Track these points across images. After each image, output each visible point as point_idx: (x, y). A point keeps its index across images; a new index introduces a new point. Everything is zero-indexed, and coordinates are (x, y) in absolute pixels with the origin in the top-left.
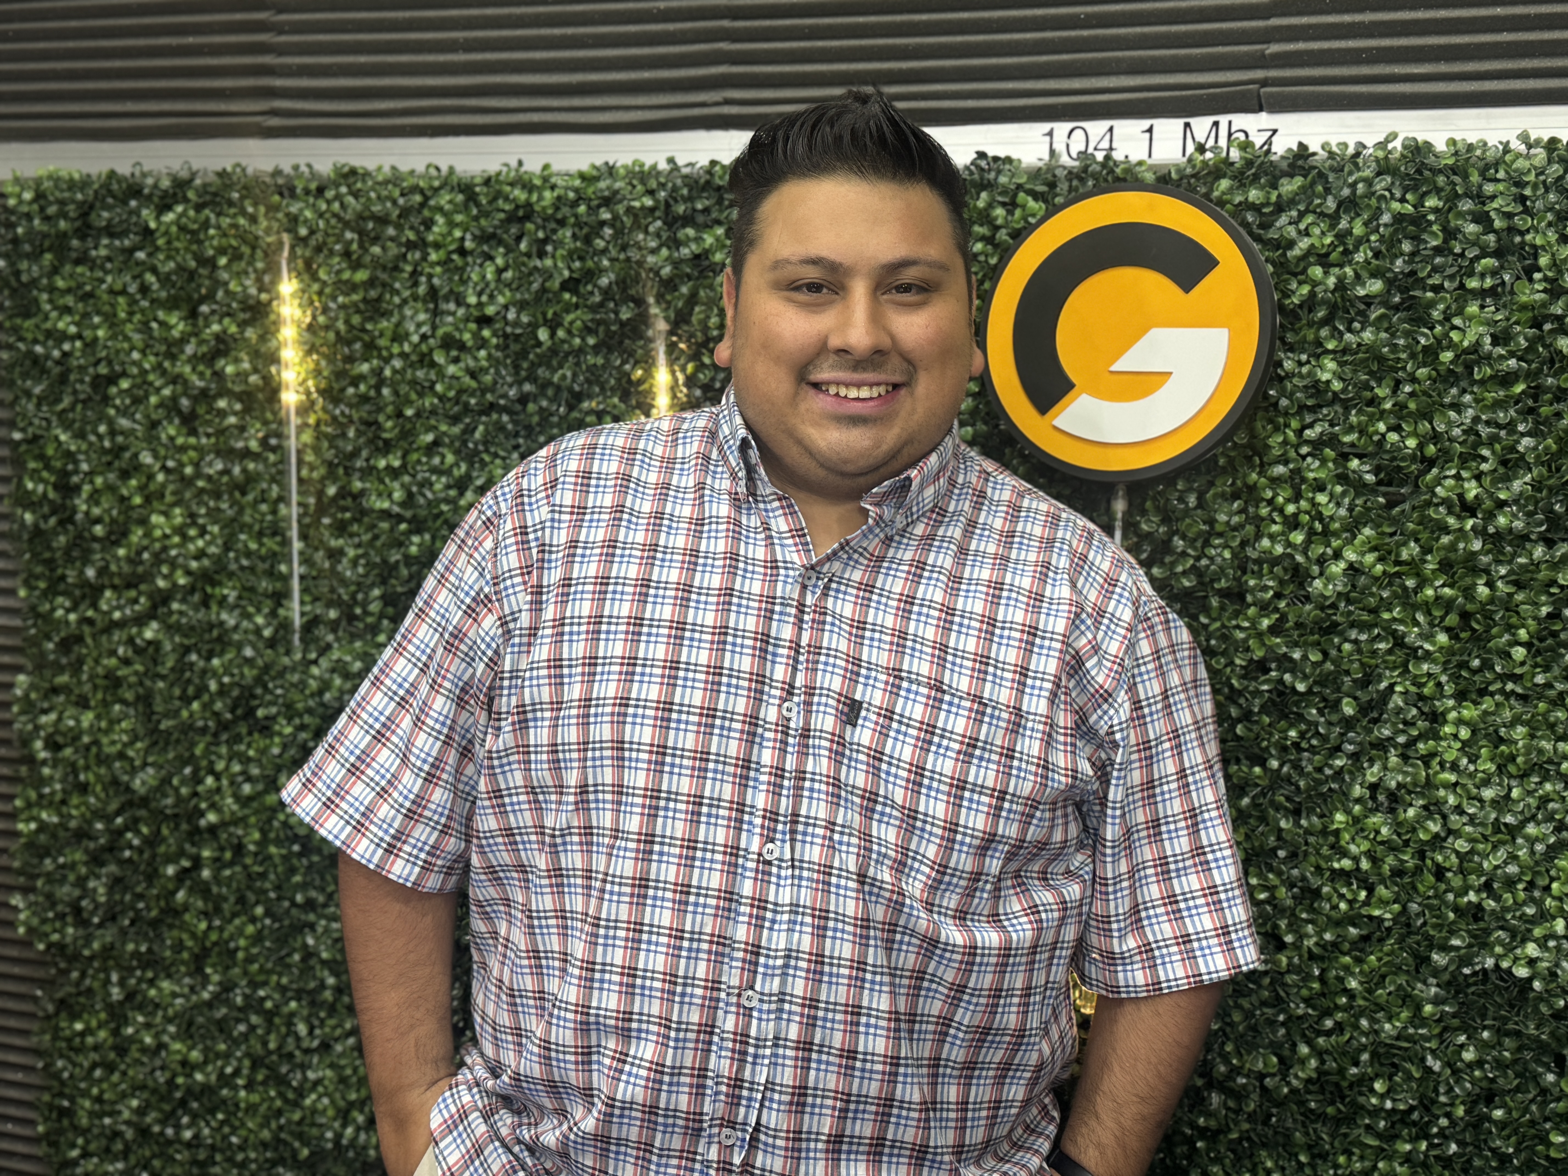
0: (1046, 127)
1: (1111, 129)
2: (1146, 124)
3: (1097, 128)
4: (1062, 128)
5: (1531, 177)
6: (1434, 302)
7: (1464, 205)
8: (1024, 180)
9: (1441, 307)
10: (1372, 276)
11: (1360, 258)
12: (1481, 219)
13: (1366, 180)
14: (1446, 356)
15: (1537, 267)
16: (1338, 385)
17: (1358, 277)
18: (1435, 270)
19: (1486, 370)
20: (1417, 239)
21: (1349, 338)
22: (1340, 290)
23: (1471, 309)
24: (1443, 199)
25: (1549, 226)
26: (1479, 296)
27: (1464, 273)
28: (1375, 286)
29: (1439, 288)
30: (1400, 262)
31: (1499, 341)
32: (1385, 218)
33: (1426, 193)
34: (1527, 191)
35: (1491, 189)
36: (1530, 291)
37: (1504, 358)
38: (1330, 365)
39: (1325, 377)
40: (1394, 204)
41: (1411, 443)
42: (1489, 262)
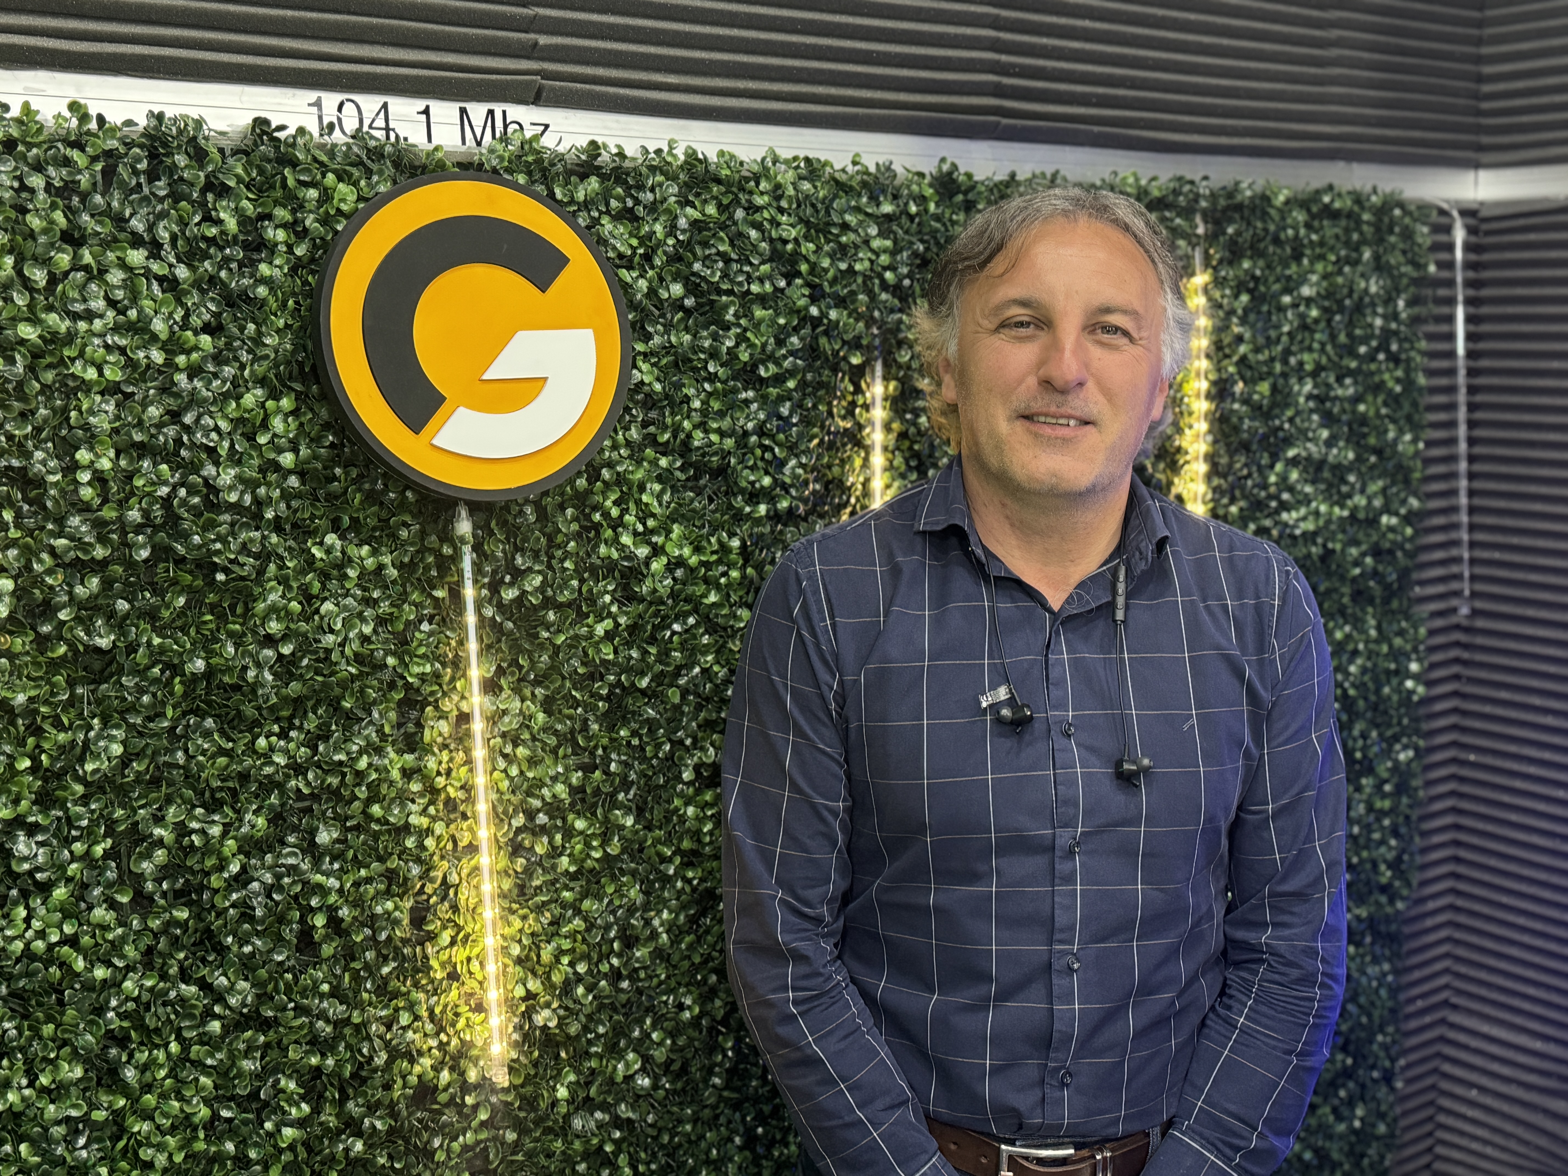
0: (312, 95)
1: (385, 106)
2: (421, 104)
3: (370, 103)
4: (330, 99)
5: (791, 191)
6: (726, 307)
7: (740, 214)
8: (324, 158)
9: (732, 311)
10: (675, 280)
11: (657, 262)
12: (758, 226)
13: (660, 185)
14: (745, 357)
15: (799, 274)
16: (658, 387)
17: (661, 279)
18: (725, 275)
19: (773, 369)
20: (705, 244)
21: (657, 340)
22: (652, 292)
23: (759, 313)
24: (720, 207)
25: (807, 238)
26: (762, 300)
27: (749, 279)
28: (677, 289)
29: (729, 293)
30: (697, 266)
31: (780, 343)
32: (682, 223)
33: (705, 201)
34: (784, 204)
35: (760, 201)
36: (799, 295)
37: (785, 357)
38: (645, 367)
39: (647, 379)
40: (689, 210)
41: (714, 438)
42: (765, 268)
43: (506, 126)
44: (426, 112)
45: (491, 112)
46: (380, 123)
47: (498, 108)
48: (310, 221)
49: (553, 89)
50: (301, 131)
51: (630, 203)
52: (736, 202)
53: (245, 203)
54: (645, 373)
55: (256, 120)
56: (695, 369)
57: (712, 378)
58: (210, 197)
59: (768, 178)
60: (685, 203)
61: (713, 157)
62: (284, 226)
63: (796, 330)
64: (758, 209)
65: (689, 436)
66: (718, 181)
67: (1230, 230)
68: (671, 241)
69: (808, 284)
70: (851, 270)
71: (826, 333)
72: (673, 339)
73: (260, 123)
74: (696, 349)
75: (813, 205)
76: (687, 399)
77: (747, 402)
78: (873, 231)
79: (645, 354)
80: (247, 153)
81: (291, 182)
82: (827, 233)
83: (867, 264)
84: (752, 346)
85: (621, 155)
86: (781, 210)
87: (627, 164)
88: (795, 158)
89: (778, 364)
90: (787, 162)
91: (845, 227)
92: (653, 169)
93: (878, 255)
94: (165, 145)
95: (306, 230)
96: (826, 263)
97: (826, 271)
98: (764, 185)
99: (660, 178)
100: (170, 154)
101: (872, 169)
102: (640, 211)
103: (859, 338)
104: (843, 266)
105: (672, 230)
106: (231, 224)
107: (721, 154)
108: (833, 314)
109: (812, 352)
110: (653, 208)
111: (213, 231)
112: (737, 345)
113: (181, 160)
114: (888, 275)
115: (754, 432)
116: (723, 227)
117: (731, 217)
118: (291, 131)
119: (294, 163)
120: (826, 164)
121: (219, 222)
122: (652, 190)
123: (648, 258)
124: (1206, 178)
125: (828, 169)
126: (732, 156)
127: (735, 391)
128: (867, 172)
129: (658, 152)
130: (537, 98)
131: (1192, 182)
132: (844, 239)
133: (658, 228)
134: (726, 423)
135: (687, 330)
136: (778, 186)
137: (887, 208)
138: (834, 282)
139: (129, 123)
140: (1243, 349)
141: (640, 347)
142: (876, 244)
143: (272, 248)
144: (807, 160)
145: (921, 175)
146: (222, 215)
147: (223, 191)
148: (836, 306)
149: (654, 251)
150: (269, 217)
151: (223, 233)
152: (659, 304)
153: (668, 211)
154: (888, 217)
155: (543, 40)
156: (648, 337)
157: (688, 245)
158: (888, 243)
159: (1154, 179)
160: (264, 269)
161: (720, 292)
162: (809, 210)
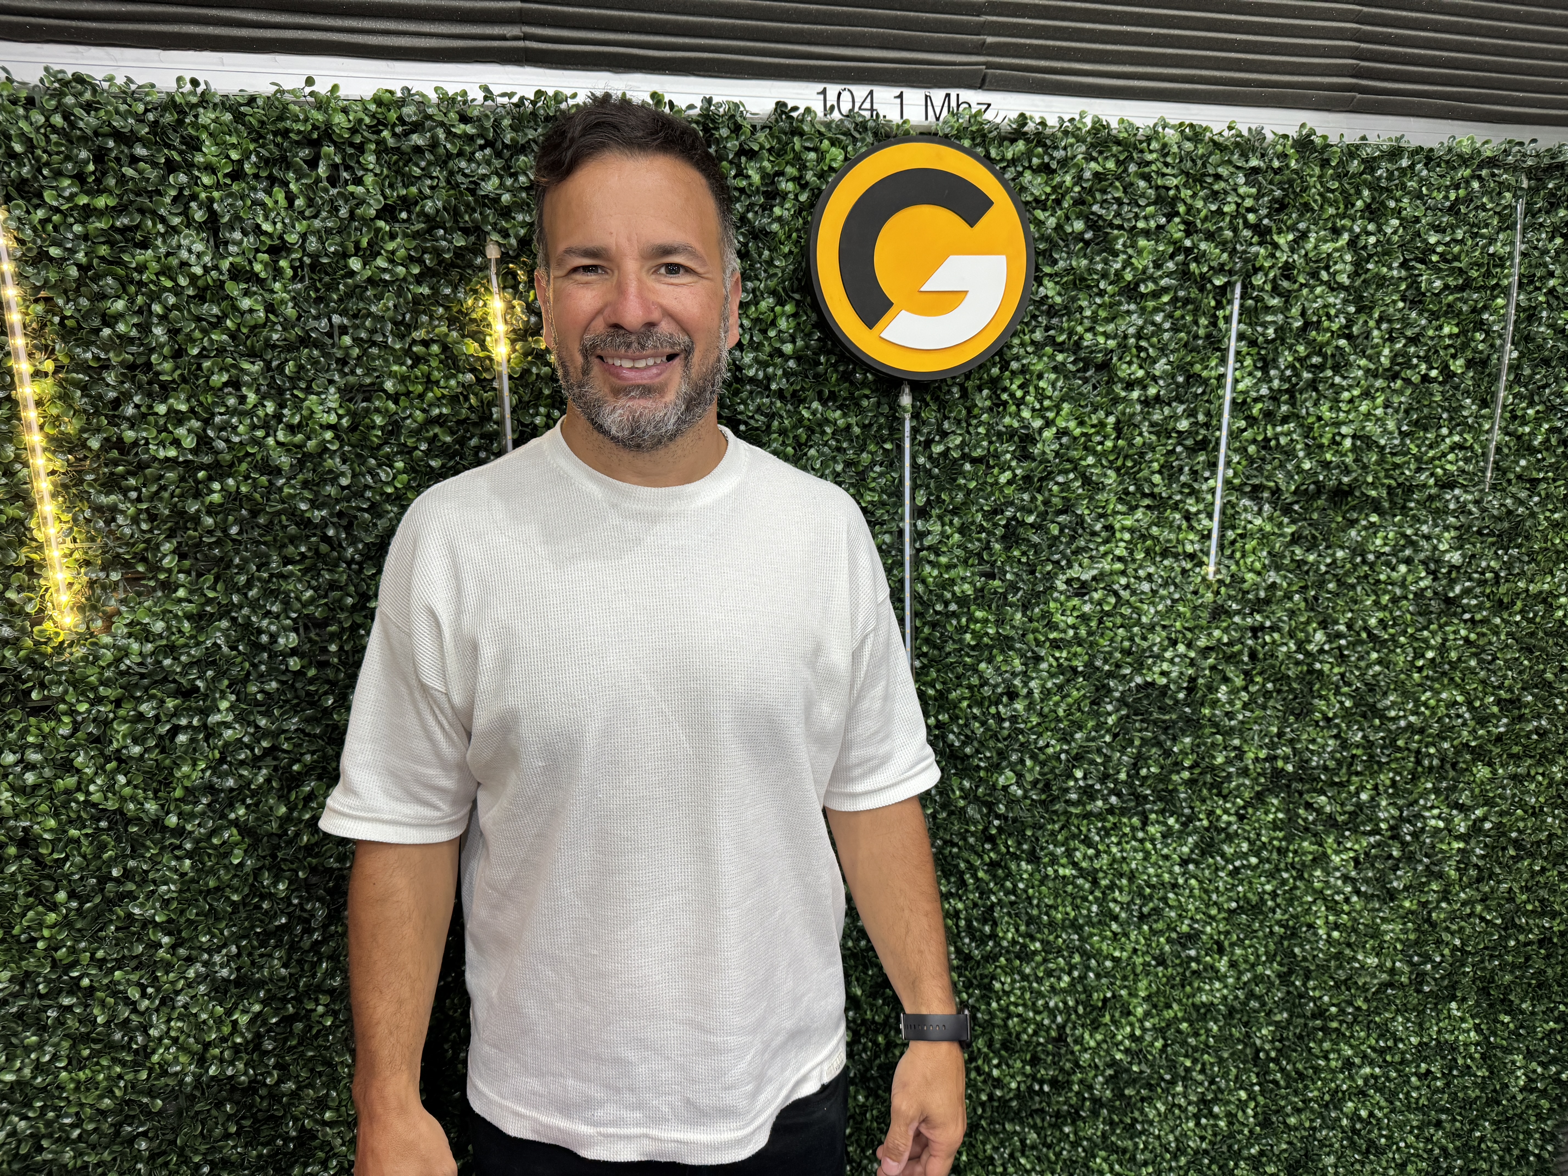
0: (820, 87)
1: (871, 93)
2: (897, 91)
3: (860, 91)
4: (833, 90)
5: (1175, 149)
6: (1117, 238)
7: (1132, 168)
8: (823, 129)
9: (1121, 241)
10: (1078, 218)
11: (1066, 205)
12: (1147, 177)
13: (1072, 145)
14: (1128, 276)
15: (1177, 214)
16: (1058, 300)
17: (1068, 218)
18: (1118, 214)
19: (1151, 286)
20: (1104, 191)
21: (1061, 264)
22: (1059, 227)
23: (1142, 242)
24: (1119, 163)
25: (1185, 185)
26: (1146, 233)
27: (1137, 217)
28: (1079, 225)
29: (1120, 227)
30: (1096, 208)
31: (1158, 266)
32: (1087, 175)
33: (1106, 158)
34: (1169, 160)
35: (1150, 157)
36: (1176, 230)
37: (1161, 277)
38: (1050, 285)
39: (1050, 293)
40: (1093, 165)
41: (1101, 340)
42: (1151, 209)
43: (958, 106)
44: (901, 96)
45: (948, 95)
46: (867, 105)
47: (953, 93)
48: (809, 176)
49: (994, 75)
50: (808, 110)
51: (1046, 159)
52: (1130, 158)
53: (766, 164)
54: (1049, 289)
55: (777, 103)
56: (1089, 287)
57: (1102, 293)
58: (743, 159)
59: (1157, 140)
60: (1089, 158)
61: (1114, 124)
62: (793, 179)
63: (1172, 257)
64: (1148, 164)
65: (1081, 338)
66: (1118, 143)
67: (1550, 186)
68: (1077, 189)
69: (1184, 222)
70: (1220, 212)
71: (1196, 260)
72: (1074, 263)
73: (780, 106)
74: (1090, 271)
75: (1193, 161)
76: (1081, 309)
77: (1128, 312)
78: (1241, 180)
79: (1051, 275)
80: (771, 128)
81: (797, 147)
82: (1201, 182)
83: (1233, 207)
84: (1135, 269)
85: (1043, 124)
86: (1166, 165)
87: (1048, 131)
88: (1181, 124)
89: (1155, 282)
90: (1173, 127)
91: (1218, 177)
92: (1066, 133)
93: (1243, 198)
94: (713, 121)
95: (807, 183)
96: (1199, 204)
97: (1199, 211)
98: (1154, 145)
99: (1071, 140)
100: (717, 129)
101: (1245, 133)
102: (1054, 165)
103: (1222, 265)
104: (1214, 208)
105: (1079, 179)
106: (756, 178)
107: (1122, 121)
108: (1203, 246)
109: (1184, 274)
110: (1064, 163)
111: (744, 183)
112: (1124, 268)
113: (724, 132)
114: (1251, 217)
115: (1133, 336)
116: (1119, 178)
117: (1125, 170)
118: (801, 111)
119: (802, 134)
120: (1206, 129)
121: (748, 177)
122: (1065, 148)
123: (1058, 202)
124: (1534, 141)
125: (1208, 134)
126: (1131, 124)
127: (1120, 303)
128: (1240, 135)
129: (1072, 120)
130: (981, 83)
131: (1521, 144)
132: (1216, 187)
133: (1068, 179)
134: (1110, 328)
135: (1085, 256)
136: (1165, 146)
137: (1254, 162)
138: (1205, 220)
139: (691, 107)
140: (1552, 283)
141: (1047, 270)
142: (1242, 190)
143: (784, 196)
144: (1191, 126)
145: (1285, 137)
146: (750, 172)
147: (752, 155)
148: (1206, 239)
149: (1063, 196)
150: (781, 173)
151: (750, 185)
152: (1065, 237)
153: (1076, 165)
154: (1255, 170)
155: (990, 39)
156: (1055, 262)
157: (1090, 191)
158: (1254, 191)
159: (1486, 142)
160: (777, 211)
161: (1111, 225)
162: (1189, 164)
